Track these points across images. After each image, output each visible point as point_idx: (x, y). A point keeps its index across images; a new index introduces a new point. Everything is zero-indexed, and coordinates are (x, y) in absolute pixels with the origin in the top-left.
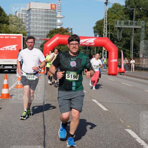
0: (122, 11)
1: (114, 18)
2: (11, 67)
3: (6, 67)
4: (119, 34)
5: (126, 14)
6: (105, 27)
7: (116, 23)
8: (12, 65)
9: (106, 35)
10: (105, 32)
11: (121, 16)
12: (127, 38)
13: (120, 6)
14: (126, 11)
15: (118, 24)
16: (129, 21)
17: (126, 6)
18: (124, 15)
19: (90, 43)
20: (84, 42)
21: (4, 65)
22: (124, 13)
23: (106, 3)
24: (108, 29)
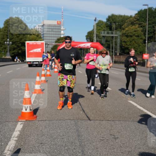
0: (104, 25)
1: (99, 30)
2: (38, 63)
3: (34, 63)
4: (104, 40)
5: (107, 27)
6: (95, 36)
7: (102, 33)
8: (38, 62)
9: (96, 41)
10: (95, 39)
11: (104, 28)
12: (108, 42)
13: (103, 22)
14: (107, 25)
15: (103, 33)
16: (110, 32)
17: (107, 22)
18: (106, 28)
19: (88, 46)
20: (84, 46)
21: (33, 62)
22: (105, 26)
23: (95, 20)
24: (97, 37)
